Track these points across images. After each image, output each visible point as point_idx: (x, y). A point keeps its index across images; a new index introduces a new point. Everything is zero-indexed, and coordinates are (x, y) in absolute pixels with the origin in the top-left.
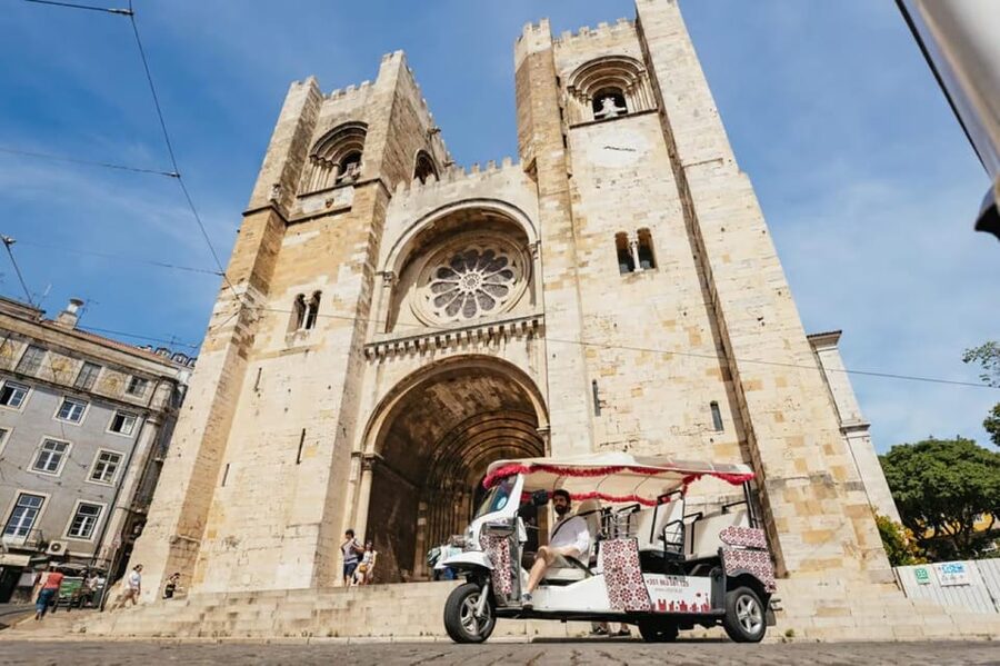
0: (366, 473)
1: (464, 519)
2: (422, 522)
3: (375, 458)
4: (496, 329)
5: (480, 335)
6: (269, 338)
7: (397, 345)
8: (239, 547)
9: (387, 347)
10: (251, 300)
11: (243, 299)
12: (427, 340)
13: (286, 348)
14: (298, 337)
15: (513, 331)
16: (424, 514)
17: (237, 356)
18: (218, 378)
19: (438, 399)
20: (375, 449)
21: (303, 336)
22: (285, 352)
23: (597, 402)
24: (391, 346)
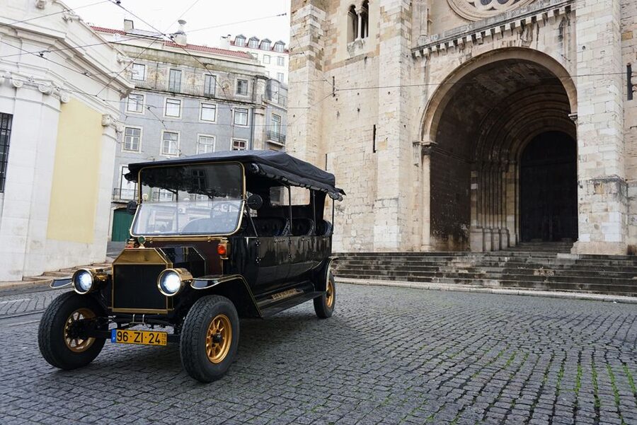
0: (425, 156)
1: (510, 183)
2: (474, 186)
3: (431, 144)
4: (528, 20)
5: (513, 28)
6: (335, 50)
7: (439, 46)
8: (345, 212)
9: (430, 49)
10: (315, 19)
11: (310, 21)
12: (464, 38)
13: (349, 57)
14: (357, 46)
15: (546, 19)
16: (475, 180)
17: (316, 70)
18: (306, 92)
19: (479, 85)
20: (431, 138)
21: (361, 45)
22: (349, 61)
23: (630, 86)
24: (434, 48)
